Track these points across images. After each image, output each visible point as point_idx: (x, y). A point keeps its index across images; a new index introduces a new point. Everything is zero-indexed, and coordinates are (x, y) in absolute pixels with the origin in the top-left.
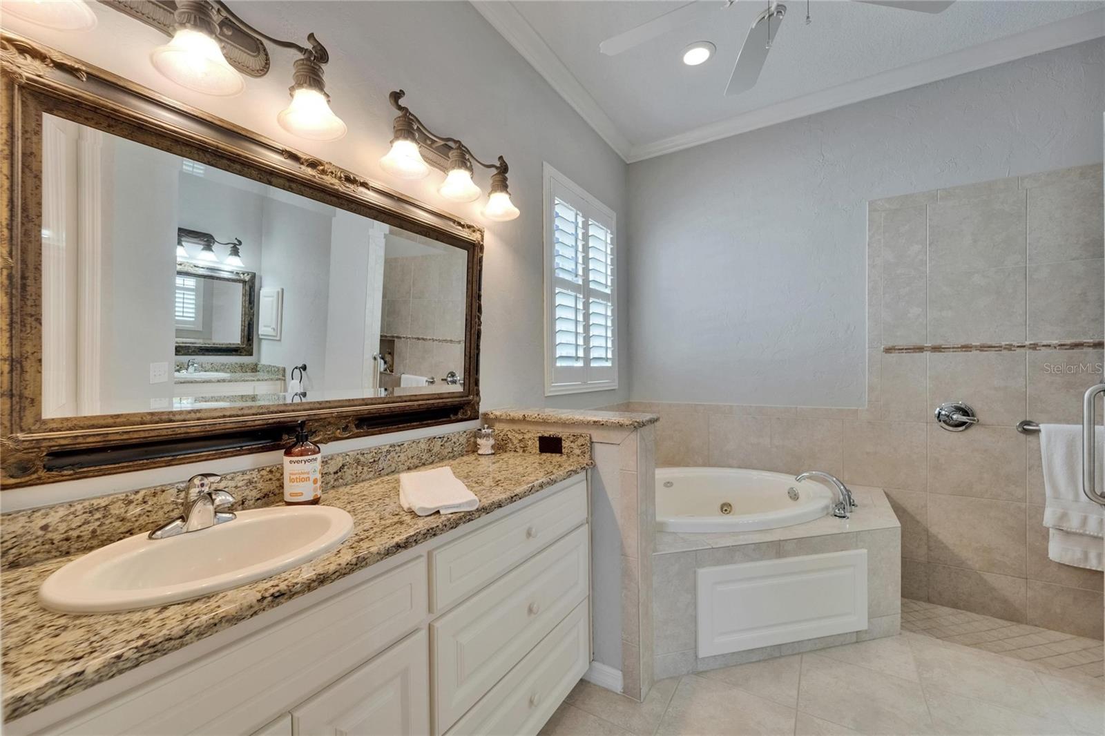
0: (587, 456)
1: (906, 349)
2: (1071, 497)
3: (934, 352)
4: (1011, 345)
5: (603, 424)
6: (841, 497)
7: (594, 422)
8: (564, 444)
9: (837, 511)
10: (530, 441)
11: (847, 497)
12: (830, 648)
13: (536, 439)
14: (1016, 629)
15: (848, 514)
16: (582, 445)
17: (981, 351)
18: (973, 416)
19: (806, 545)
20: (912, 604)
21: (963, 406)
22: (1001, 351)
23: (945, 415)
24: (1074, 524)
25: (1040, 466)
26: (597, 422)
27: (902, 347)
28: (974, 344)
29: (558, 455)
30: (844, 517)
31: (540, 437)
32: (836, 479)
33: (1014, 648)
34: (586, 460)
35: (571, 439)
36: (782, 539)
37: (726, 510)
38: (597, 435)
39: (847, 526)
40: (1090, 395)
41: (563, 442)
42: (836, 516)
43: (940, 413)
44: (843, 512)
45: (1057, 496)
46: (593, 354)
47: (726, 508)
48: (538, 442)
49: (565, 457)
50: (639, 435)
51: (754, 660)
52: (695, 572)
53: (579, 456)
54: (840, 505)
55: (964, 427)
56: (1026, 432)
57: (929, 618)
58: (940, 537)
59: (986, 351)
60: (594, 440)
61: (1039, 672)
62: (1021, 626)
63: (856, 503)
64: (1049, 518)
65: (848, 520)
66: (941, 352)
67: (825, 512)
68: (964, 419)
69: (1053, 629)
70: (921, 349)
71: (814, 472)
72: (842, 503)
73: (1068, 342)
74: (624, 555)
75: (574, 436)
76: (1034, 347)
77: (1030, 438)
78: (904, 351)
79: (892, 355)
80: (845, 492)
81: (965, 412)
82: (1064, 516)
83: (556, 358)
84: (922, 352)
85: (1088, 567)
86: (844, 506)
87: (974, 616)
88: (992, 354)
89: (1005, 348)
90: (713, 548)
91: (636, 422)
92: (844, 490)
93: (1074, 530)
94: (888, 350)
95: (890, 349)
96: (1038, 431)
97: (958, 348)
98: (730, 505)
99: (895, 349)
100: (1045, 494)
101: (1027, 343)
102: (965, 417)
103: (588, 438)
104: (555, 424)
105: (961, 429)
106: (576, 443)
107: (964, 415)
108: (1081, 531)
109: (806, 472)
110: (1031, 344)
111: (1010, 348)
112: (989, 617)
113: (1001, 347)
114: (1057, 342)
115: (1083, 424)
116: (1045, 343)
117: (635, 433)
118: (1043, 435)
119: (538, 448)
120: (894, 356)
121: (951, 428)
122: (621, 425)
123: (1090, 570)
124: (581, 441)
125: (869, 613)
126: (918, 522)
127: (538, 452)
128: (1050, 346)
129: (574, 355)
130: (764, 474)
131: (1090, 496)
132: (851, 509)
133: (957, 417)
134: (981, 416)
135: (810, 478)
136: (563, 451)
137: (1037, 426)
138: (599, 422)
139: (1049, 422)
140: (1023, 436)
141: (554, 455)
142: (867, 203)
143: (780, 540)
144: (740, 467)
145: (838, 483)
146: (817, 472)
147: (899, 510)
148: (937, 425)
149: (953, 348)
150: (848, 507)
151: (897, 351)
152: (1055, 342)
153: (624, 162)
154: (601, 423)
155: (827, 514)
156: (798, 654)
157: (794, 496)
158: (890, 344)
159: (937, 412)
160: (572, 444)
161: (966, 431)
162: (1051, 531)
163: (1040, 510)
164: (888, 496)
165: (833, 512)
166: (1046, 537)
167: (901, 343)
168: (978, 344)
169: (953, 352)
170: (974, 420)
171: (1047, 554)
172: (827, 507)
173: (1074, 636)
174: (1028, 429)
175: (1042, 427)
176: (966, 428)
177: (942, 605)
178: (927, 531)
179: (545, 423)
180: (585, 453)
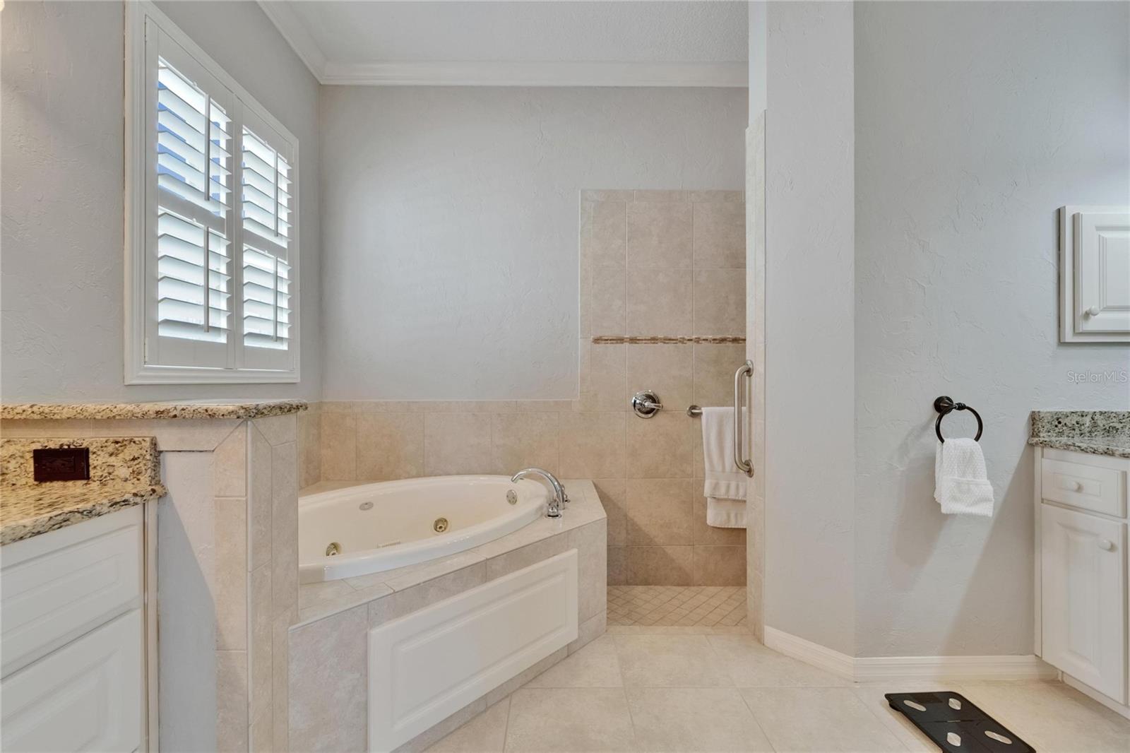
0: (145, 478)
1: (611, 340)
2: (720, 469)
3: (632, 343)
4: (683, 338)
5: (175, 416)
6: (555, 494)
7: (157, 413)
8: (93, 460)
9: (550, 510)
10: (13, 462)
11: (560, 493)
12: (541, 674)
13: (29, 456)
14: (687, 592)
15: (561, 512)
16: (134, 459)
17: (665, 343)
18: (659, 403)
19: (518, 558)
20: (615, 591)
21: (652, 394)
22: (676, 343)
23: (640, 403)
24: (722, 493)
25: (702, 444)
26: (162, 412)
27: (606, 338)
28: (659, 337)
29: (80, 483)
30: (557, 516)
31: (36, 452)
32: (551, 474)
33: (687, 612)
34: (144, 485)
35: (111, 448)
36: (488, 557)
37: (441, 527)
38: (167, 438)
39: (559, 525)
40: (739, 375)
41: (92, 457)
42: (549, 516)
43: (635, 401)
44: (556, 511)
45: (712, 470)
46: (248, 328)
47: (440, 525)
48: (32, 462)
49: (94, 485)
50: (249, 431)
51: (453, 729)
52: (366, 635)
53: (126, 480)
54: (553, 503)
55: (651, 414)
56: (693, 415)
57: (628, 602)
58: (636, 519)
59: (668, 343)
60: (162, 447)
61: (708, 635)
62: (690, 588)
63: (569, 498)
64: (707, 491)
65: (560, 519)
66: (636, 343)
67: (540, 513)
68: (653, 405)
69: (710, 586)
70: (621, 340)
71: (530, 470)
72: (555, 501)
73: (718, 337)
74: (221, 647)
75: (117, 442)
76: (698, 340)
77: (696, 421)
78: (609, 342)
79: (600, 345)
80: (559, 488)
81: (653, 399)
82: (716, 487)
83: (159, 323)
84: (622, 343)
85: (730, 527)
86: (557, 504)
87: (659, 588)
88: (671, 346)
89: (680, 341)
90: (395, 592)
91: (242, 408)
92: (558, 487)
93: (722, 497)
94: (597, 341)
95: (598, 340)
96: (701, 414)
97: (648, 340)
98: (446, 521)
99: (602, 340)
100: (704, 468)
101: (694, 337)
102: (653, 404)
103: (147, 445)
104: (71, 422)
105: (650, 415)
106: (121, 456)
107: (652, 402)
108: (726, 497)
109: (522, 470)
110: (696, 338)
111: (683, 341)
112: (669, 587)
113: (677, 340)
114: (711, 337)
115: (734, 406)
116: (704, 337)
117: (242, 429)
118: (704, 417)
119: (32, 475)
120: (602, 346)
121: (643, 415)
122: (212, 416)
123: (731, 528)
124: (131, 451)
125: (579, 619)
126: (619, 508)
127: (32, 481)
128: (707, 340)
129: (202, 323)
130: (481, 478)
131: (740, 466)
132: (564, 505)
133: (648, 404)
134: (665, 402)
135: (528, 476)
136: (92, 473)
137: (700, 409)
138: (168, 411)
139: (707, 406)
140: (691, 419)
141: (70, 483)
142: (580, 192)
143: (487, 560)
144: (458, 474)
145: (552, 478)
146: (533, 469)
147: (605, 499)
148: (633, 413)
149: (645, 340)
150: (561, 504)
151: (603, 342)
152: (710, 337)
153: (318, 82)
154: (172, 414)
155: (542, 515)
156: (507, 697)
157: (512, 499)
158: (598, 335)
159: (633, 401)
160: (113, 458)
161: (654, 418)
162: (709, 499)
163: (701, 484)
164: (596, 486)
165: (546, 513)
166: (705, 506)
167: (607, 334)
168: (662, 337)
169: (645, 343)
170: (659, 407)
171: (706, 520)
172: (541, 508)
173: (721, 588)
174: (694, 414)
175: (704, 410)
176: (654, 415)
177: (637, 585)
178: (626, 516)
179: (47, 421)
180: (139, 473)
